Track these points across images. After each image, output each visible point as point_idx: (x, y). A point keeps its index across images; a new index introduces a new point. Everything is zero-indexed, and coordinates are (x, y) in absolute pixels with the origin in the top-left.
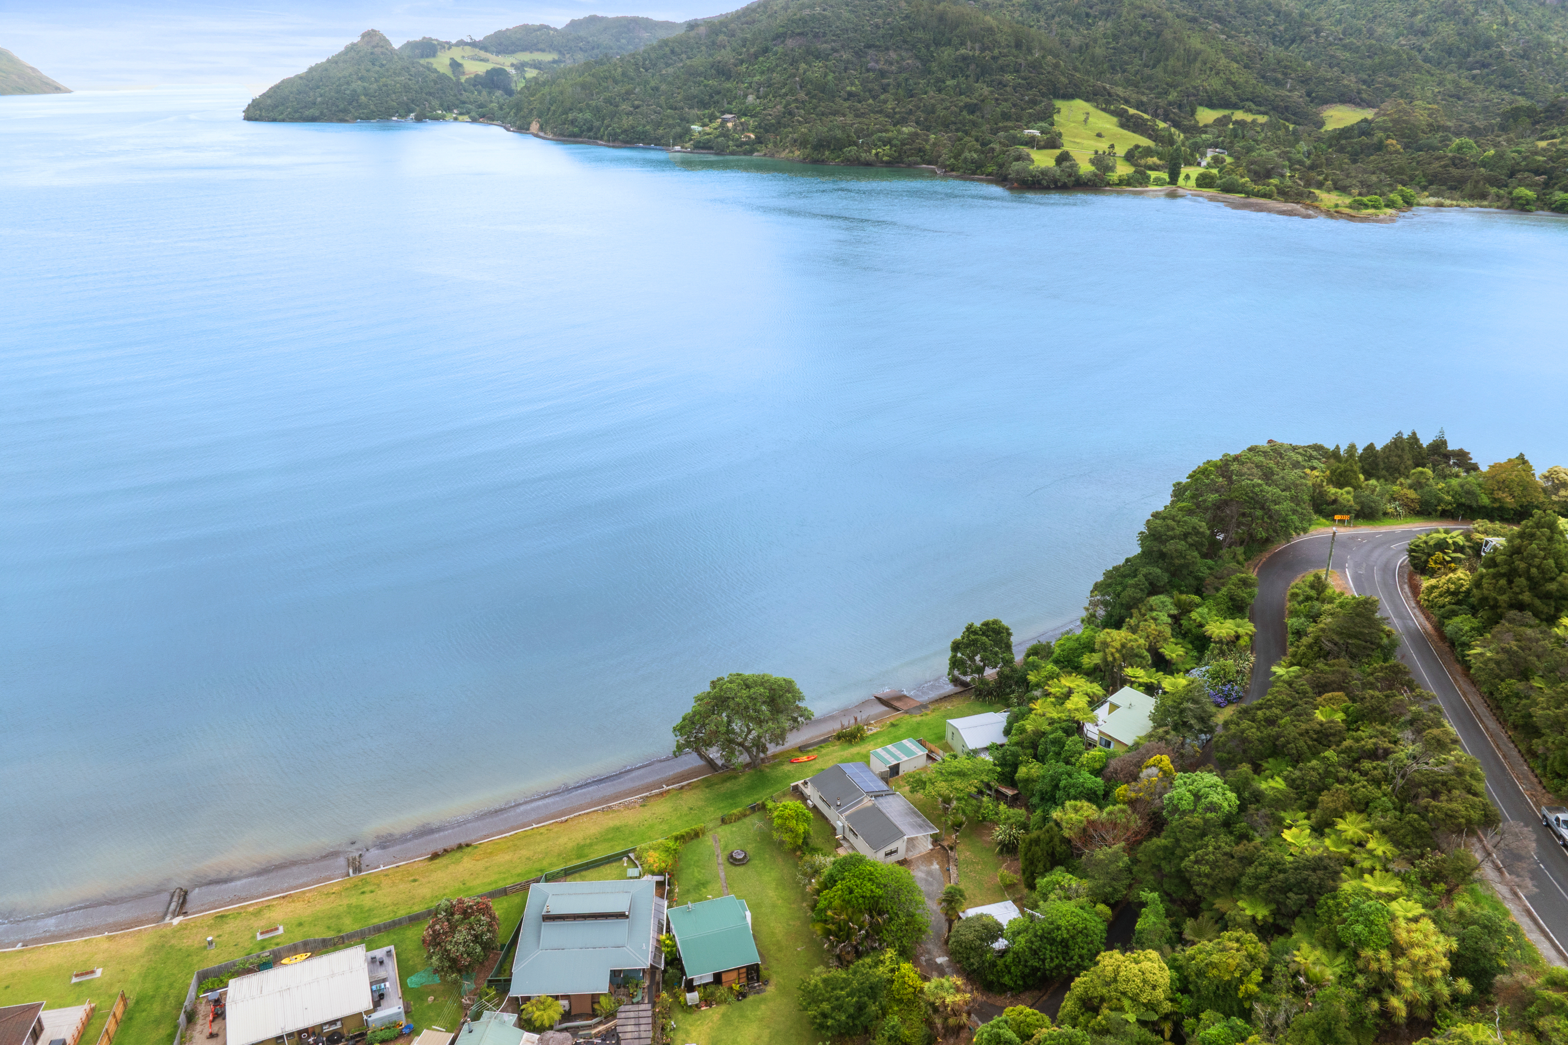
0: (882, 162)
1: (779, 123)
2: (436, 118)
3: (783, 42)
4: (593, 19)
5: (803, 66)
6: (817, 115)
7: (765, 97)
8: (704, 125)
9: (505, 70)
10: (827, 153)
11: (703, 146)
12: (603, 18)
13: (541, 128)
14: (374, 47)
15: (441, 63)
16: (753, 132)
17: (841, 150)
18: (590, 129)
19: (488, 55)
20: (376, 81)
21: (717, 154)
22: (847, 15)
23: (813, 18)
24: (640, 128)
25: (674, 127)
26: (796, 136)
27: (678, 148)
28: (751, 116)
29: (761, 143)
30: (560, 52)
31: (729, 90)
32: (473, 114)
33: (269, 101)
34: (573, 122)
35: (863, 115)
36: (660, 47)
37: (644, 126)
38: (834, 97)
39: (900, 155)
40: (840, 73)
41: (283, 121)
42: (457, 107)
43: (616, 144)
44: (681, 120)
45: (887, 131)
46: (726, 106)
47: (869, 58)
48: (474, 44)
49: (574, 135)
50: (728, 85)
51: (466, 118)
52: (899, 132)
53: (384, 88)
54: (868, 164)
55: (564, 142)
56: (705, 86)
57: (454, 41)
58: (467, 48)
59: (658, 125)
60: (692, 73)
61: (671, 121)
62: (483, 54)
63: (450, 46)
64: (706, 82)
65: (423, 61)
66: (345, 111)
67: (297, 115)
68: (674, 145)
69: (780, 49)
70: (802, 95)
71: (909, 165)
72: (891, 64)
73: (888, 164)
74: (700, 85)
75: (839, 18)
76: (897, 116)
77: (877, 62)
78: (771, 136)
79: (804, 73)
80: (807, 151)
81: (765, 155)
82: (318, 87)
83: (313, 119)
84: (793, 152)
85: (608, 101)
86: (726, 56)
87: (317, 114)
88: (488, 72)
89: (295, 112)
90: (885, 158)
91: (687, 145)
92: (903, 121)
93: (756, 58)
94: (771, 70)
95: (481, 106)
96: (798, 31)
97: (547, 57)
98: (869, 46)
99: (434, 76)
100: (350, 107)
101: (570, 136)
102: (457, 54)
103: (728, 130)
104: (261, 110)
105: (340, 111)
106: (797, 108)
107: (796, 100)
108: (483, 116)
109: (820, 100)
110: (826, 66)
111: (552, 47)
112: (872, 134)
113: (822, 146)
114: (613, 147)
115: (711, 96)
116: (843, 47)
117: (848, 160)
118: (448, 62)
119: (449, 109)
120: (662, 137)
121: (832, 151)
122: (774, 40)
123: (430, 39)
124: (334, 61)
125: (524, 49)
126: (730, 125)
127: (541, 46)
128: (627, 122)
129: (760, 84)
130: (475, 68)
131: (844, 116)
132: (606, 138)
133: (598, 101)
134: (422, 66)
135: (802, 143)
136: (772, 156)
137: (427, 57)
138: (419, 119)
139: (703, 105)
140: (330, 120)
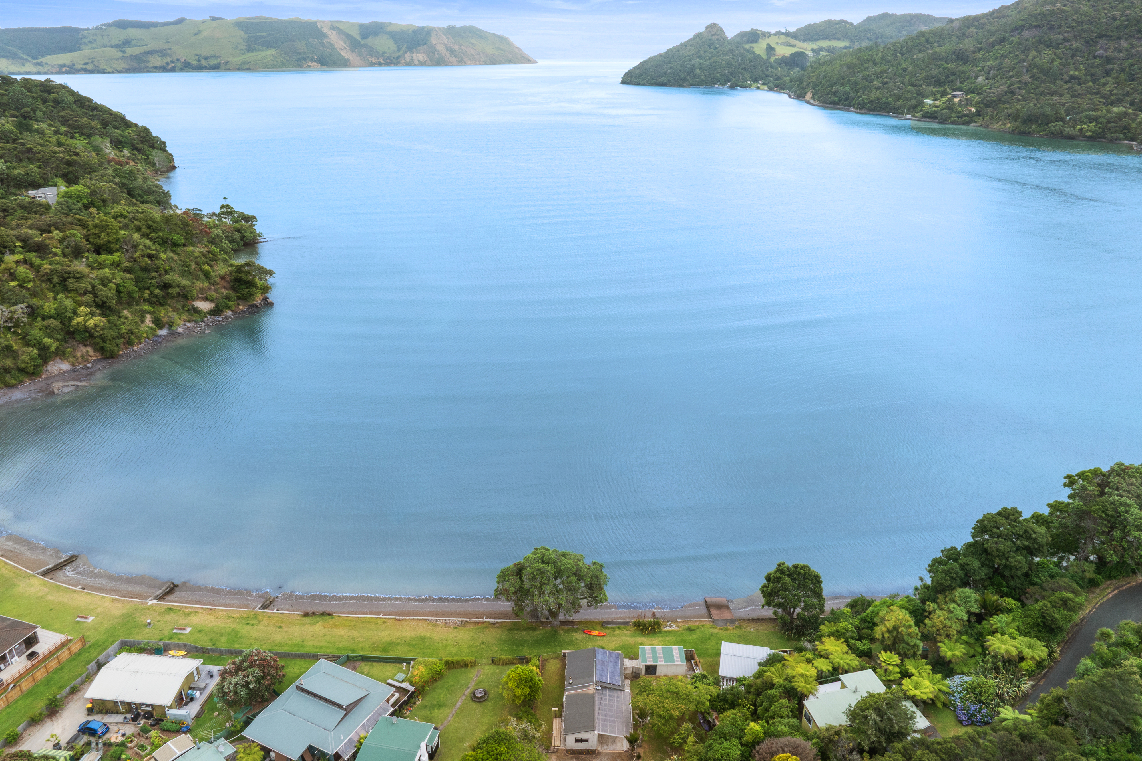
0: (1085, 136)
1: (1000, 100)
2: (744, 87)
3: (1020, 33)
4: (885, 16)
5: (1034, 53)
6: (1036, 95)
7: (994, 78)
8: (935, 99)
9: (804, 53)
10: (1034, 127)
11: (930, 116)
12: (893, 15)
13: (813, 97)
14: (712, 35)
15: (760, 48)
16: (975, 106)
17: (1047, 124)
18: (846, 99)
19: (797, 42)
20: (710, 59)
21: (940, 123)
22: (1086, 9)
23: (1052, 13)
24: (884, 100)
25: (911, 99)
26: (1010, 111)
27: (909, 116)
28: (978, 94)
29: (980, 116)
30: (851, 41)
31: (963, 72)
32: (771, 84)
33: (638, 71)
34: (834, 93)
35: (1079, 96)
36: (918, 37)
37: (887, 98)
38: (1056, 79)
39: (1104, 131)
40: (1067, 60)
41: (644, 85)
42: (762, 79)
43: (863, 111)
44: (918, 95)
45: (1097, 110)
46: (958, 84)
47: (1098, 47)
48: (787, 34)
49: (834, 103)
50: (964, 68)
51: (765, 87)
52: (1108, 111)
53: (713, 64)
54: (1071, 138)
55: (826, 108)
56: (944, 68)
57: (773, 32)
58: (782, 37)
59: (899, 98)
60: (935, 58)
61: (909, 95)
62: (792, 41)
63: (769, 34)
64: (945, 65)
65: (747, 46)
66: (684, 79)
67: (653, 82)
68: (907, 114)
69: (1015, 39)
70: (1027, 78)
71: (1111, 141)
72: (1120, 51)
73: (1090, 138)
74: (940, 67)
75: (1077, 12)
76: (1113, 97)
77: (1106, 50)
78: (989, 110)
79: (1034, 58)
80: (1017, 124)
81: (980, 126)
82: (670, 63)
83: (662, 85)
84: (1005, 124)
85: (866, 78)
86: (968, 44)
87: (666, 80)
88: (792, 54)
89: (653, 79)
90: (1089, 134)
91: (918, 115)
92: (1118, 102)
93: (993, 46)
94: (1004, 57)
95: (778, 79)
96: (1036, 23)
97: (840, 44)
98: (1101, 36)
99: (750, 56)
100: (688, 77)
101: (830, 104)
102: (772, 41)
103: (954, 104)
104: (631, 77)
105: (682, 79)
106: (1019, 88)
107: (1020, 81)
108: (777, 86)
109: (1042, 82)
110: (1055, 54)
111: (846, 36)
112: (1082, 112)
113: (1031, 120)
114: (860, 113)
115: (947, 77)
116: (1075, 37)
117: (1052, 133)
118: (765, 46)
119: (756, 81)
120: (900, 107)
121: (1039, 125)
122: (1012, 31)
123: (757, 30)
124: (684, 45)
125: (825, 38)
126: (956, 100)
127: (838, 36)
128: (874, 95)
129: (991, 68)
130: (784, 51)
131: (1061, 95)
132: (856, 106)
133: (857, 78)
134: (745, 49)
135: (1014, 117)
136: (987, 126)
137: (751, 42)
138: (732, 87)
139: (939, 83)
140: (673, 86)
